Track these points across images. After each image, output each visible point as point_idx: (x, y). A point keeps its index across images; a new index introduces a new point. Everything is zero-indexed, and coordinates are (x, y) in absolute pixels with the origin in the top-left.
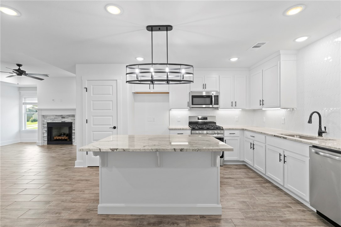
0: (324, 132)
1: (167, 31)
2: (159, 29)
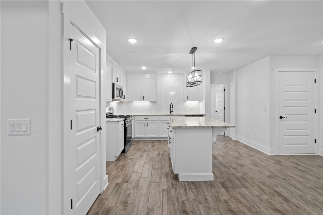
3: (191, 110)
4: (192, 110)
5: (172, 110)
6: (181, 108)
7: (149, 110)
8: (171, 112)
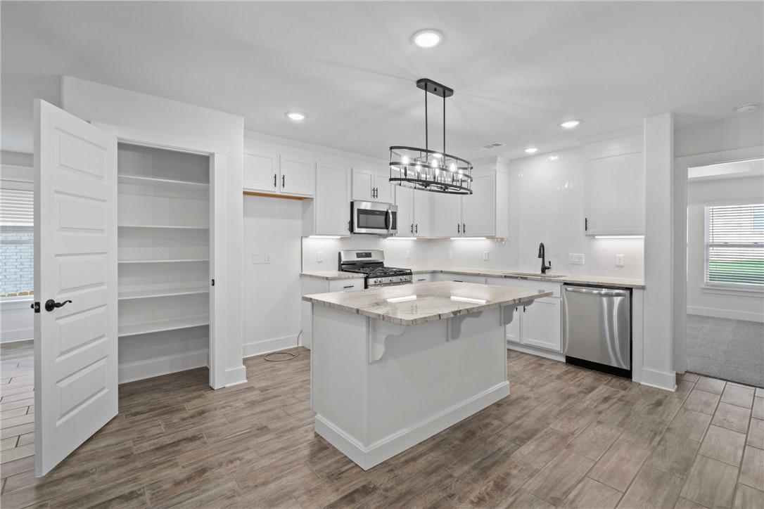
0: (548, 268)
1: (444, 97)
2: (435, 90)
3: (617, 266)
4: (621, 266)
5: (547, 265)
6: (580, 258)
7: (488, 260)
8: (544, 269)
